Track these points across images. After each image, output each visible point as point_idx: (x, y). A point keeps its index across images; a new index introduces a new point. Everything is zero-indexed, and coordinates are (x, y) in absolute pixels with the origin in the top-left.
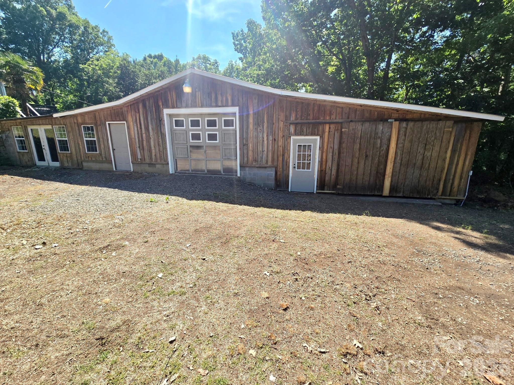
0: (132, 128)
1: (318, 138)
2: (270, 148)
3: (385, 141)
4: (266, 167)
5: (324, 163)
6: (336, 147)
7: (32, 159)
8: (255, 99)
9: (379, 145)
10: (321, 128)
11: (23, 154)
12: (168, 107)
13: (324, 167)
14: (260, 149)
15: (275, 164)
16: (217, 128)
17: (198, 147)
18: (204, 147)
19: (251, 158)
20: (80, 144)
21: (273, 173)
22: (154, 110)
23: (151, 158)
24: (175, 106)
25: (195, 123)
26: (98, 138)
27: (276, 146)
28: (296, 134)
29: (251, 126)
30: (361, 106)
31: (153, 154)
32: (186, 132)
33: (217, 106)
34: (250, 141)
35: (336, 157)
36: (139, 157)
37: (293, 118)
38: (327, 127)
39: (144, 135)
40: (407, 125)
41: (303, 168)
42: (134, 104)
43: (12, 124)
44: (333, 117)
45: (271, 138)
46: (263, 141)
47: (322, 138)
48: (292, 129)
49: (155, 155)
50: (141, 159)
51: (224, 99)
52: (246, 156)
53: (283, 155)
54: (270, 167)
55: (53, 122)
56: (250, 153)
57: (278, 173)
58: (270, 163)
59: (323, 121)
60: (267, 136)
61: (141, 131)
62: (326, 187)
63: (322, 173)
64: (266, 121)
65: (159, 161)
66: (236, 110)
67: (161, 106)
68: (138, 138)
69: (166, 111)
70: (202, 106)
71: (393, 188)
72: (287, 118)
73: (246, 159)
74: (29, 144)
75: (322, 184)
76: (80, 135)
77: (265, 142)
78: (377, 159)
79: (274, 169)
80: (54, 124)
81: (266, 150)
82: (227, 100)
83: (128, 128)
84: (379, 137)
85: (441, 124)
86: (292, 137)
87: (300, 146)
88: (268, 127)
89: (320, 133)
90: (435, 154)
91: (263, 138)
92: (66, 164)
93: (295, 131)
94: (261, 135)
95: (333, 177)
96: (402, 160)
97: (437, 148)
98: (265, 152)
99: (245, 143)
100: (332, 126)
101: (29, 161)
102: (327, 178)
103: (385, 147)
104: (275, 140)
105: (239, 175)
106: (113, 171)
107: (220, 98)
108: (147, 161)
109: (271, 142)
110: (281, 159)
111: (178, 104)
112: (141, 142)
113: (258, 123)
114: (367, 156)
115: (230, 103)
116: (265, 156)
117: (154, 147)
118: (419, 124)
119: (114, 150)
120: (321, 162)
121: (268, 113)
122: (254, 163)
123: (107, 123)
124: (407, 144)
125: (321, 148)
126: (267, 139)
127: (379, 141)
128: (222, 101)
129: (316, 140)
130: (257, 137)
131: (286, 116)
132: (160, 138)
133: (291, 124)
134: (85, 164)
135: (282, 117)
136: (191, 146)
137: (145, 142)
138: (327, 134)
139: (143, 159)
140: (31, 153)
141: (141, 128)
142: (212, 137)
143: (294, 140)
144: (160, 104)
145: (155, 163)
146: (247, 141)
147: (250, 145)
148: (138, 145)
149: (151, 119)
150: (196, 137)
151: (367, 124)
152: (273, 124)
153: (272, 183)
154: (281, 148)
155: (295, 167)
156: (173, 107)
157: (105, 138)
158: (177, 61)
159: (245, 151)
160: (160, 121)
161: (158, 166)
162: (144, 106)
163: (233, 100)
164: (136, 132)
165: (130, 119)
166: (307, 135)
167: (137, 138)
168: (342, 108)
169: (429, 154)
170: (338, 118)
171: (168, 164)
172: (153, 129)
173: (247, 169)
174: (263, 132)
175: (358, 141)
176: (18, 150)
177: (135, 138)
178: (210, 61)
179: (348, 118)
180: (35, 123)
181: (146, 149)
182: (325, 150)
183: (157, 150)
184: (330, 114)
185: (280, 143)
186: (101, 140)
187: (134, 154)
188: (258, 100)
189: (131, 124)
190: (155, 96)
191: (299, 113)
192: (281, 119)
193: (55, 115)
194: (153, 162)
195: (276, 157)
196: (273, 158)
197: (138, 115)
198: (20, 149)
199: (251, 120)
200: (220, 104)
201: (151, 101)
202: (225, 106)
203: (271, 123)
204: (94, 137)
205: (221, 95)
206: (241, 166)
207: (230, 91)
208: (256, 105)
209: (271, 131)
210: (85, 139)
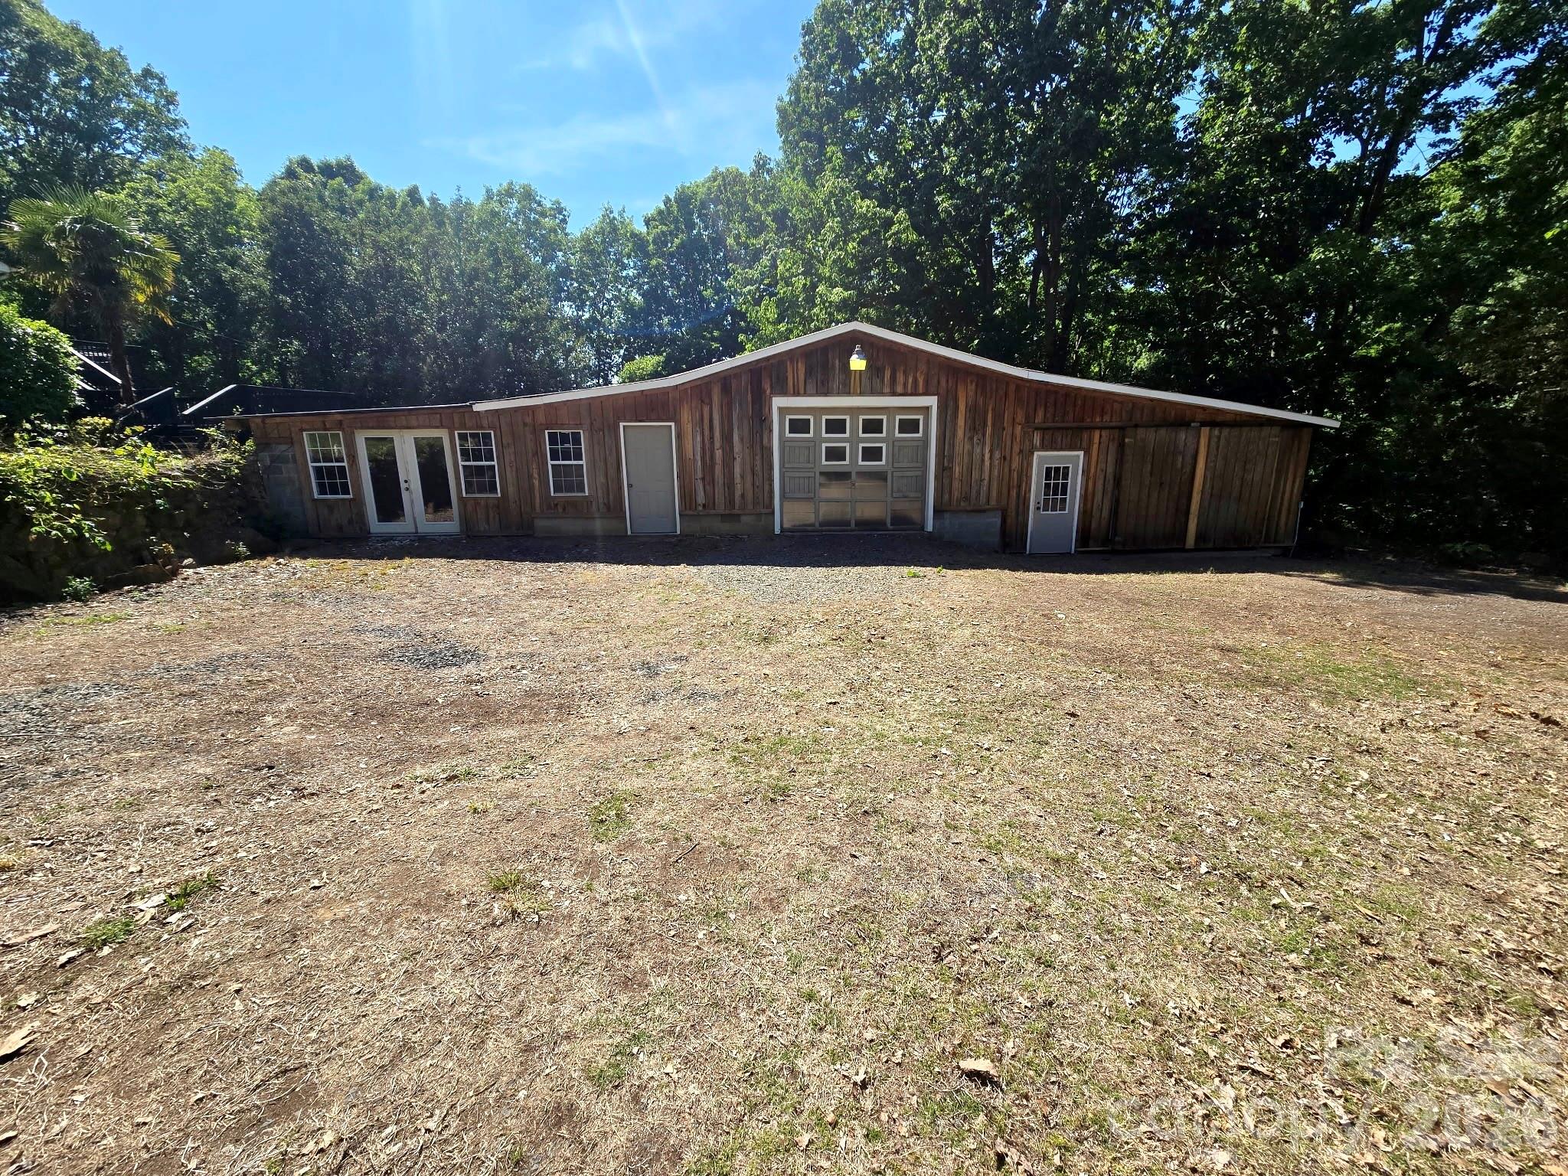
0: (690, 437)
1: (1081, 453)
2: (996, 473)
3: (1189, 459)
4: (984, 511)
5: (1090, 498)
6: (1110, 470)
7: (362, 516)
8: (972, 382)
9: (1179, 465)
10: (1085, 436)
11: (331, 506)
12: (784, 393)
13: (1089, 506)
14: (975, 475)
15: (1004, 502)
16: (883, 435)
17: (842, 476)
18: (854, 476)
19: (956, 494)
20: (536, 476)
21: (998, 521)
22: (750, 398)
23: (731, 502)
24: (802, 391)
25: (835, 426)
26: (592, 461)
27: (1006, 470)
28: (1043, 448)
29: (960, 433)
30: (1152, 400)
31: (738, 493)
32: (816, 442)
33: (894, 394)
34: (957, 460)
35: (1110, 487)
36: (701, 499)
37: (1039, 417)
38: (1097, 434)
39: (718, 453)
40: (1220, 432)
41: (1054, 509)
42: (701, 388)
43: (305, 426)
44: (1107, 418)
45: (997, 455)
46: (983, 461)
47: (1087, 453)
48: (1037, 439)
49: (743, 496)
50: (704, 506)
51: (910, 380)
52: (946, 490)
53: (1019, 487)
54: (994, 510)
55: (456, 419)
56: (956, 484)
57: (1009, 521)
58: (993, 502)
59: (1092, 425)
60: (991, 451)
61: (712, 443)
62: (1091, 542)
63: (1086, 514)
64: (989, 423)
65: (750, 507)
66: (932, 401)
67: (768, 392)
68: (703, 458)
69: (778, 402)
70: (861, 394)
71: (1201, 536)
72: (1029, 420)
73: (946, 497)
74: (358, 478)
75: (1085, 535)
76: (539, 453)
77: (987, 463)
78: (1177, 489)
79: (999, 514)
80: (456, 425)
81: (987, 478)
82: (915, 381)
83: (679, 436)
84: (1180, 453)
85: (1266, 431)
86: (1036, 453)
87: (1048, 470)
88: (992, 435)
89: (1084, 444)
90: (1257, 478)
91: (983, 455)
92: (483, 527)
93: (1043, 440)
94: (978, 450)
95: (1104, 523)
96: (1213, 488)
97: (1259, 469)
98: (986, 482)
99: (946, 464)
100: (1104, 433)
101: (350, 522)
102: (1094, 525)
103: (1188, 469)
104: (1005, 458)
105: (930, 528)
106: (626, 536)
107: (900, 378)
108: (721, 509)
109: (997, 463)
110: (1014, 493)
111: (808, 387)
112: (709, 467)
113: (976, 426)
114: (1161, 484)
115: (921, 389)
116: (984, 488)
117: (742, 477)
118: (1236, 431)
119: (630, 486)
120: (1085, 498)
121: (993, 410)
122: (962, 504)
123: (622, 424)
124: (1220, 463)
125: (1086, 472)
126: (991, 458)
127: (1180, 459)
128: (905, 385)
129: (1078, 456)
130: (971, 454)
131: (1027, 418)
132: (758, 458)
133: (1037, 429)
134: (540, 523)
135: (1020, 417)
136: (821, 473)
137: (718, 469)
138: (1096, 446)
139: (709, 505)
140: (358, 502)
141: (712, 438)
142: (872, 454)
143: (1039, 457)
144: (767, 386)
145: (739, 512)
146: (951, 459)
147: (957, 469)
148: (699, 475)
149: (740, 419)
150: (835, 454)
151: (1163, 431)
152: (1004, 429)
153: (996, 539)
154: (1016, 474)
155: (1038, 508)
156: (796, 394)
157: (612, 460)
158: (413, 194)
159: (946, 481)
160: (760, 421)
161: (744, 519)
162: (726, 390)
163: (927, 382)
164: (698, 445)
165: (686, 415)
166: (1061, 449)
167: (699, 458)
168: (1121, 403)
169: (1250, 477)
170: (1114, 419)
171: (773, 513)
172: (742, 440)
173: (947, 515)
174: (984, 444)
175: (1149, 459)
176: (316, 496)
177: (695, 460)
178: (539, 204)
179: (1131, 420)
180: (393, 424)
181: (721, 482)
182: (1091, 475)
183: (749, 485)
184: (1103, 413)
185: (1015, 465)
186: (600, 464)
187: (687, 496)
188: (977, 385)
189: (688, 428)
190: (755, 370)
191: (1051, 410)
192: (1017, 420)
193: (480, 407)
194: (736, 511)
195: (1005, 490)
196: (1000, 493)
197: (706, 409)
198: (322, 491)
199: (961, 422)
200: (899, 389)
201: (745, 379)
202: (911, 395)
203: (998, 427)
204: (579, 457)
205: (905, 372)
206: (935, 511)
207: (923, 367)
208: (971, 394)
209: (998, 442)
210: (550, 462)
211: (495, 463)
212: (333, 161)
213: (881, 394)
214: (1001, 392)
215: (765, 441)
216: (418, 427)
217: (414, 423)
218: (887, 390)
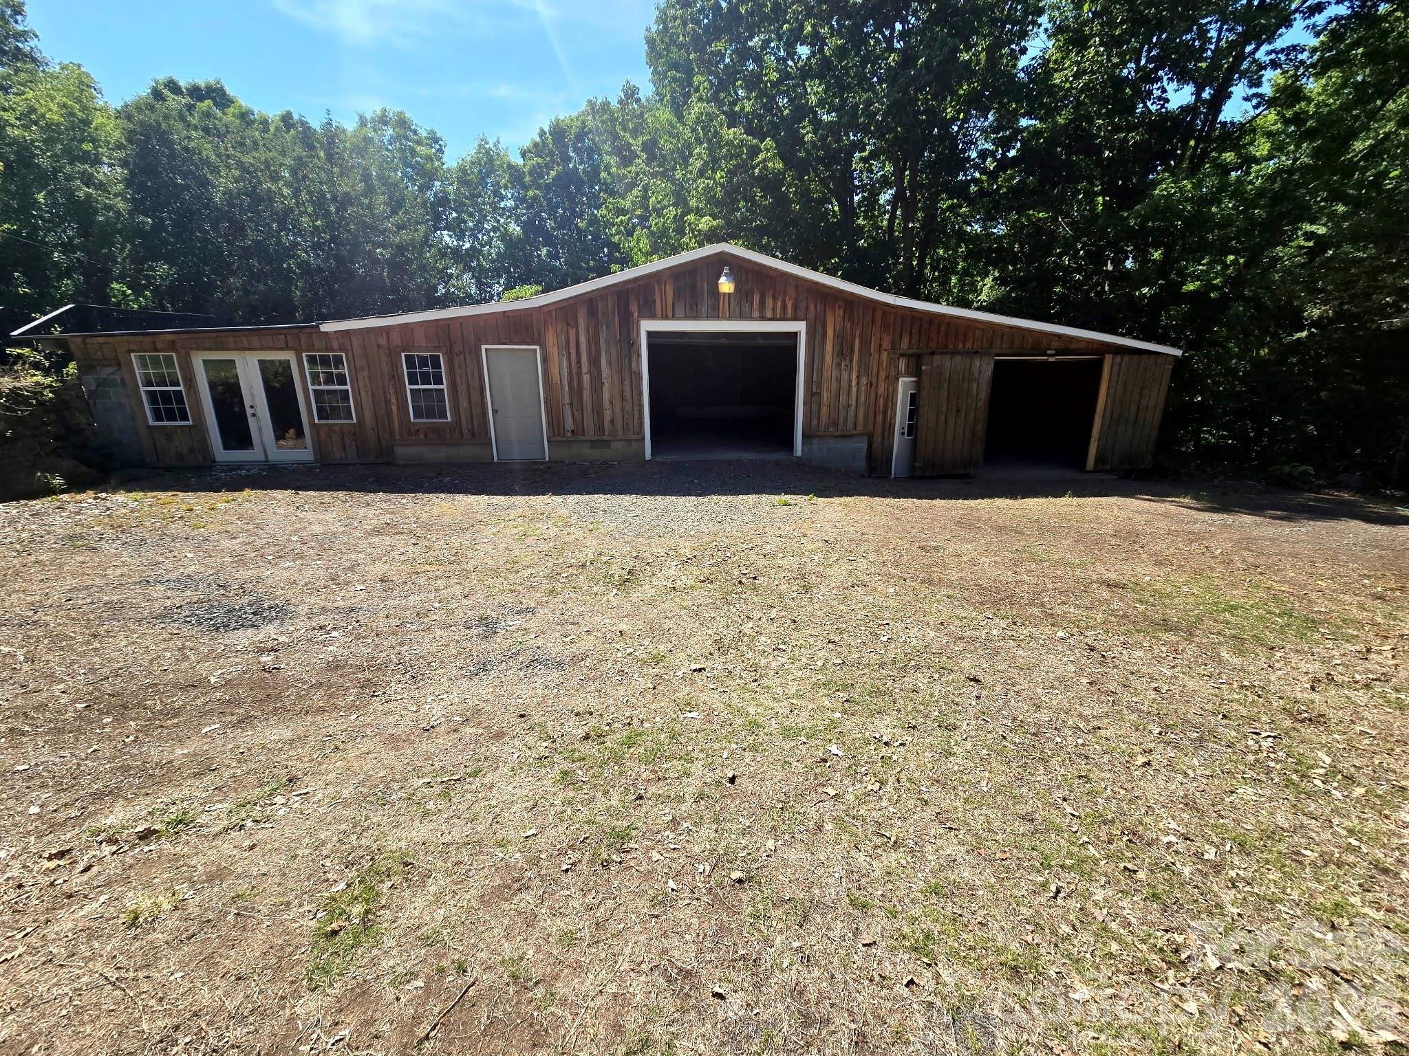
0: (556, 362)
2: (862, 398)
4: (851, 436)
7: (204, 443)
8: (839, 308)
11: (169, 434)
12: (652, 316)
14: (843, 400)
15: (870, 427)
19: (824, 419)
20: (393, 400)
21: (864, 446)
22: (617, 323)
23: (600, 429)
24: (670, 315)
26: (453, 386)
27: (873, 396)
28: (908, 374)
29: (828, 359)
30: (1011, 327)
31: (607, 419)
33: (763, 318)
34: (825, 386)
36: (569, 424)
37: (904, 345)
39: (586, 378)
42: (566, 307)
43: (132, 347)
45: (864, 381)
46: (850, 386)
48: (902, 365)
49: (612, 421)
50: (573, 432)
51: (779, 304)
52: (815, 415)
53: (885, 412)
54: (860, 435)
55: (303, 341)
56: (824, 410)
57: (875, 445)
58: (860, 428)
60: (858, 377)
61: (579, 367)
64: (856, 349)
65: (620, 433)
66: (800, 326)
67: (636, 314)
68: (570, 383)
69: (646, 326)
70: (730, 318)
72: (895, 346)
73: (815, 422)
74: (197, 403)
76: (396, 377)
77: (854, 389)
79: (866, 438)
80: (304, 348)
81: (854, 403)
82: (784, 306)
83: (545, 360)
86: (901, 380)
87: (913, 395)
88: (859, 361)
91: (850, 381)
92: (337, 453)
93: (907, 367)
94: (845, 376)
98: (853, 408)
99: (814, 390)
101: (192, 450)
104: (871, 384)
105: (799, 453)
106: (492, 463)
107: (769, 302)
108: (591, 434)
109: (863, 388)
110: (880, 418)
111: (676, 311)
112: (576, 391)
113: (844, 352)
115: (790, 313)
116: (852, 413)
117: (611, 403)
119: (495, 412)
121: (861, 335)
122: (831, 429)
123: (483, 347)
126: (858, 384)
128: (774, 310)
130: (839, 379)
131: (893, 344)
132: (627, 382)
133: (902, 355)
134: (400, 451)
135: (886, 344)
137: (586, 395)
139: (578, 431)
140: (200, 426)
141: (579, 362)
143: (904, 383)
144: (634, 309)
145: (609, 438)
146: (819, 385)
147: (825, 395)
148: (567, 400)
149: (607, 343)
152: (870, 355)
153: (862, 463)
154: (881, 399)
155: (903, 434)
156: (665, 317)
157: (474, 384)
159: (814, 407)
160: (628, 345)
161: (614, 445)
162: (592, 312)
163: (795, 308)
164: (565, 370)
165: (551, 338)
167: (566, 383)
168: (983, 330)
171: (643, 438)
172: (610, 363)
173: (816, 441)
174: (851, 370)
176: (151, 422)
177: (561, 385)
180: (232, 346)
181: (589, 406)
183: (618, 410)
184: (965, 340)
185: (881, 391)
186: (462, 388)
187: (555, 422)
188: (845, 310)
189: (554, 351)
190: (622, 292)
191: (915, 337)
192: (884, 347)
193: (327, 327)
194: (605, 438)
195: (871, 416)
196: (866, 417)
197: (572, 332)
198: (158, 417)
199: (829, 347)
200: (769, 314)
201: (611, 302)
202: (780, 319)
203: (865, 353)
204: (439, 381)
205: (774, 297)
206: (804, 436)
207: (791, 291)
208: (839, 319)
209: (865, 368)
210: (408, 387)
211: (348, 387)
212: (202, 83)
213: (750, 318)
214: (869, 318)
215: (634, 366)
216: (262, 348)
217: (257, 344)
218: (756, 314)
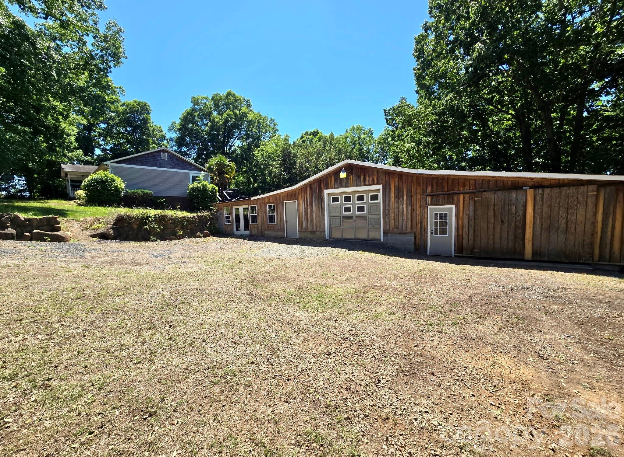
0: (301, 205)
1: (454, 206)
2: (410, 217)
3: (520, 208)
4: (406, 233)
5: (461, 229)
6: (471, 214)
7: (233, 229)
8: (396, 177)
9: (514, 211)
10: (455, 198)
11: (228, 226)
12: (327, 188)
13: (461, 232)
14: (400, 217)
15: (414, 230)
16: (365, 201)
17: (350, 218)
18: (354, 217)
19: (392, 225)
20: (265, 218)
21: (412, 238)
22: (318, 191)
23: (313, 227)
24: (334, 187)
25: (348, 199)
26: (277, 213)
27: (415, 215)
28: (432, 204)
29: (393, 199)
30: (493, 177)
31: (315, 224)
32: (340, 205)
33: (365, 185)
34: (392, 211)
35: (472, 223)
36: (304, 226)
37: (429, 190)
38: (462, 197)
39: (309, 210)
40: (543, 191)
41: (441, 233)
42: (304, 187)
43: (225, 206)
44: (467, 188)
45: (410, 208)
46: (403, 211)
47: (457, 206)
48: (429, 200)
50: (305, 228)
51: (371, 179)
52: (388, 224)
53: (421, 222)
54: (409, 233)
55: (250, 203)
56: (392, 222)
57: (417, 238)
58: (409, 229)
59: (457, 192)
60: (407, 206)
61: (307, 207)
62: (464, 252)
63: (459, 237)
64: (405, 194)
65: (318, 229)
66: (380, 187)
67: (323, 188)
68: (305, 212)
69: (326, 191)
70: (353, 186)
72: (424, 191)
73: (388, 226)
74: (233, 218)
75: (459, 248)
76: (266, 211)
77: (405, 212)
78: (513, 224)
79: (413, 235)
81: (405, 218)
82: (373, 179)
83: (298, 205)
84: (514, 204)
85: (582, 189)
86: (429, 207)
87: (436, 215)
88: (407, 200)
89: (455, 202)
90: (580, 218)
91: (403, 209)
92: (254, 233)
93: (432, 201)
94: (401, 206)
95: (471, 242)
96: (542, 225)
97: (582, 212)
98: (405, 221)
99: (387, 213)
100: (467, 196)
101: (230, 231)
102: (465, 242)
103: (521, 213)
104: (413, 210)
105: (382, 240)
106: (285, 237)
107: (367, 178)
108: (310, 229)
109: (410, 212)
110: (419, 226)
111: (335, 185)
112: (306, 215)
113: (399, 195)
114: (502, 222)
115: (375, 182)
116: (405, 223)
117: (316, 219)
118: (556, 190)
119: (286, 221)
120: (457, 228)
121: (407, 188)
122: (395, 230)
123: (284, 202)
124: (546, 209)
125: (457, 215)
126: (407, 209)
127: (514, 208)
128: (369, 181)
129: (452, 208)
130: (398, 208)
131: (423, 190)
132: (320, 211)
133: (427, 196)
134: (266, 232)
135: (419, 190)
136: (343, 217)
137: (309, 215)
138: (461, 203)
139: (307, 227)
140: (232, 225)
141: (307, 205)
142: (361, 209)
143: (431, 209)
144: (323, 186)
146: (389, 211)
147: (392, 215)
148: (304, 218)
149: (315, 198)
150: (348, 209)
151: (499, 193)
152: (412, 196)
153: (412, 247)
154: (419, 217)
155: (432, 233)
156: (331, 188)
157: (282, 213)
159: (388, 220)
160: (321, 198)
161: (316, 233)
162: (311, 188)
163: (378, 180)
164: (303, 208)
165: (300, 198)
166: (442, 205)
168: (475, 180)
169: (573, 218)
170: (471, 188)
171: (325, 231)
172: (316, 205)
173: (389, 235)
174: (403, 204)
175: (492, 208)
177: (302, 213)
179: (482, 188)
180: (239, 204)
181: (310, 220)
182: (461, 217)
183: (318, 221)
184: (464, 186)
185: (418, 213)
186: (279, 214)
187: (300, 225)
188: (399, 178)
189: (301, 202)
190: (319, 181)
191: (435, 186)
192: (418, 192)
193: (252, 198)
194: (314, 231)
195: (414, 224)
196: (412, 224)
197: (306, 195)
198: (226, 222)
199: (393, 194)
200: (367, 183)
201: (316, 184)
202: (376, 184)
203: (410, 196)
204: (274, 212)
205: (369, 176)
206: (383, 233)
207: (375, 173)
208: (397, 182)
209: (410, 203)
210: (268, 214)
211: (257, 214)
213: (360, 185)
214: (410, 180)
215: (322, 205)
216: (243, 205)
218: (363, 184)
